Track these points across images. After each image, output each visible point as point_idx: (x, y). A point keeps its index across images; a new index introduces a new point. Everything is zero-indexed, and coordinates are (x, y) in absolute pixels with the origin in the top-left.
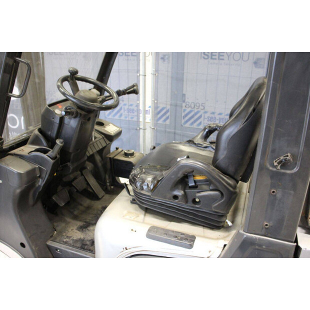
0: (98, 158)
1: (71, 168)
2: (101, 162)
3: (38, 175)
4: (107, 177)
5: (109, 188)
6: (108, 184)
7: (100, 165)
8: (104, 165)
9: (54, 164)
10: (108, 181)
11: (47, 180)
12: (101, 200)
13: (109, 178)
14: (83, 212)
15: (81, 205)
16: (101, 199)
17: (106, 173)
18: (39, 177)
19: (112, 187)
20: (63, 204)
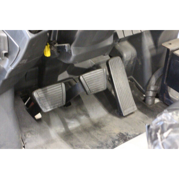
0: (148, 42)
1: (73, 55)
2: (150, 50)
3: (4, 52)
4: (153, 81)
5: (150, 101)
6: (151, 94)
7: (147, 55)
8: (155, 59)
9: (32, 41)
10: (152, 88)
11: (19, 64)
12: (125, 119)
13: (156, 84)
14: (85, 130)
15: (87, 115)
16: (125, 117)
17: (153, 73)
18: (6, 55)
19: (157, 101)
20: (49, 109)
